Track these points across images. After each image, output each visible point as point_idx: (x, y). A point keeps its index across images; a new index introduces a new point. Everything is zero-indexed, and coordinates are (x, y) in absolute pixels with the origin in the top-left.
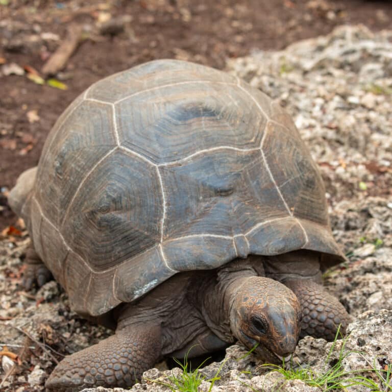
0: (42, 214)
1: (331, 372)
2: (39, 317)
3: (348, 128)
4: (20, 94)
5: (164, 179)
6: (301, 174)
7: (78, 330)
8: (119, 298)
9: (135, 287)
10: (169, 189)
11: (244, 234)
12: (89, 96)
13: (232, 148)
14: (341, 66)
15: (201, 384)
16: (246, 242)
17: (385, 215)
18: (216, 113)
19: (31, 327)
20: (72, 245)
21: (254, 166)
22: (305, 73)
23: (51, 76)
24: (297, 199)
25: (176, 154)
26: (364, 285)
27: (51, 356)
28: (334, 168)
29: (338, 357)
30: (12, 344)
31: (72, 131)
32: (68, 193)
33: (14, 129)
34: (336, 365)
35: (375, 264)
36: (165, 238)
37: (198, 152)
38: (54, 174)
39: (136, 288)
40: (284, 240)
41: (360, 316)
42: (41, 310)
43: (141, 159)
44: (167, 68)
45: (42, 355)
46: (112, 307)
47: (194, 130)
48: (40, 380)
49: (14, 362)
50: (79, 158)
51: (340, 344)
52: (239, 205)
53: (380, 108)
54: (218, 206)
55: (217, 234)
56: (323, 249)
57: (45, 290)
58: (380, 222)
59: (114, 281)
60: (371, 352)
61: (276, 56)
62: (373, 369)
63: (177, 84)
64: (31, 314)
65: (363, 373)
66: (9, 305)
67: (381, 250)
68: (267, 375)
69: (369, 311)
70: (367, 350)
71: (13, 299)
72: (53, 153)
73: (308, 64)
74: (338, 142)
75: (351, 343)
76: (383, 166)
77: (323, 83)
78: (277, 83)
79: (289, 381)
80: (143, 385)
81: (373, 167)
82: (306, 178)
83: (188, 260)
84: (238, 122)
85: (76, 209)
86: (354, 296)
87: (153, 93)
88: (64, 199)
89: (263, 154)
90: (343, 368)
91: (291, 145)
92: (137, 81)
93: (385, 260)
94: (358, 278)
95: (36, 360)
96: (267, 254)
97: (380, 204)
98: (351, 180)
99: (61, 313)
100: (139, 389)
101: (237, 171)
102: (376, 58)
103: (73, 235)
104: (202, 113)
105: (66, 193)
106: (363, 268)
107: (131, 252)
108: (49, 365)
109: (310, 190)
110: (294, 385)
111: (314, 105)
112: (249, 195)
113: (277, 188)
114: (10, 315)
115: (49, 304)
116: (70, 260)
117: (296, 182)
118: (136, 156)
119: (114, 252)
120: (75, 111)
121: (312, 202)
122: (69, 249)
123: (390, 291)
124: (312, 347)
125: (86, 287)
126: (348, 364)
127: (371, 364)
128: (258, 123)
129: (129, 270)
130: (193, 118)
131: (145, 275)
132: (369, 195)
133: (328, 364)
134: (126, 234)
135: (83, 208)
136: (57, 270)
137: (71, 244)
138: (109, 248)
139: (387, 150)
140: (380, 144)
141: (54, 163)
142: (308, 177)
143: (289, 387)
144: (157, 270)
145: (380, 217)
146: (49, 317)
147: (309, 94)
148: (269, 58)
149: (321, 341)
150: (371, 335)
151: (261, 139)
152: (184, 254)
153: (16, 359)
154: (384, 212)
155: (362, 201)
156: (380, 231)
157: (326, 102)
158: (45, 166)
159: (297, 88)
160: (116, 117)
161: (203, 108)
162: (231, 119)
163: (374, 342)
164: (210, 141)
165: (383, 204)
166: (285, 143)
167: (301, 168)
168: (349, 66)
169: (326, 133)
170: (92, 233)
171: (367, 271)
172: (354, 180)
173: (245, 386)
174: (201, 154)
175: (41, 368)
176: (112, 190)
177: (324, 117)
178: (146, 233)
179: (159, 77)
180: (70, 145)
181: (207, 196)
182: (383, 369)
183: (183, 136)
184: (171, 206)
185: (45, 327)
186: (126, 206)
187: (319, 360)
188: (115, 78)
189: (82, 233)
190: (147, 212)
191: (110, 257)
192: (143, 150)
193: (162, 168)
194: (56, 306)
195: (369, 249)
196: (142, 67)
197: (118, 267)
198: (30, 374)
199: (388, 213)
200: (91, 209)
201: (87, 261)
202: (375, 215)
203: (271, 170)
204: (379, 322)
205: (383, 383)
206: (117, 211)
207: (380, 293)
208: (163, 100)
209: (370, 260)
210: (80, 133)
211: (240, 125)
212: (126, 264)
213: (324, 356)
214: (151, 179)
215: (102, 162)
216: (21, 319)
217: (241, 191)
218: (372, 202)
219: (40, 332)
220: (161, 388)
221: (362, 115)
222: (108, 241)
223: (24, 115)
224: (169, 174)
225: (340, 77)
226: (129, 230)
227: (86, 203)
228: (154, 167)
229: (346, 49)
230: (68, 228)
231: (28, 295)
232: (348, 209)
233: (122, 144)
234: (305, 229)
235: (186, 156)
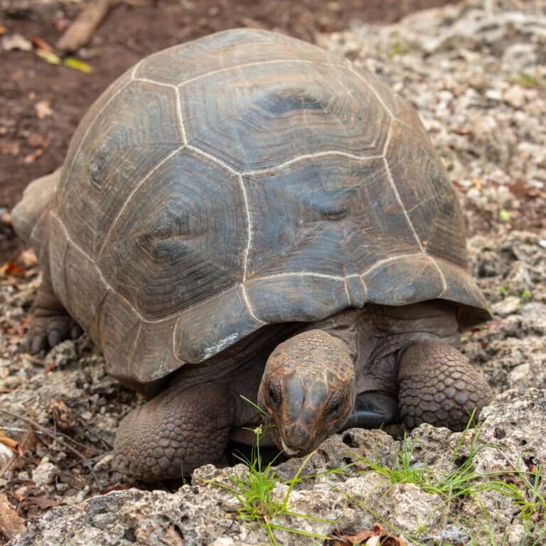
0: (69, 238)
1: (458, 475)
2: (49, 390)
3: (485, 133)
4: (26, 76)
5: (249, 194)
6: (437, 195)
7: (103, 409)
8: (181, 358)
9: (205, 343)
10: (257, 207)
11: (360, 274)
12: (139, 75)
13: (345, 154)
14: (477, 48)
15: (276, 487)
16: (362, 286)
17: (536, 256)
18: (323, 104)
19: (37, 404)
20: (114, 282)
21: (375, 180)
22: (427, 55)
23: (69, 54)
24: (431, 229)
25: (268, 160)
26: (504, 354)
27: (65, 444)
28: (465, 189)
29: (467, 453)
30: (10, 427)
31: (116, 123)
32: (109, 210)
33: (17, 127)
34: (464, 465)
35: (520, 324)
36: (249, 276)
37: (298, 158)
38: (89, 183)
39: (208, 345)
40: (414, 285)
41: (499, 396)
42: (52, 381)
43: (218, 164)
44: (251, 40)
45: (52, 443)
46: (171, 370)
47: (291, 127)
48: (49, 477)
49: (14, 452)
50: (126, 160)
51: (471, 436)
52: (354, 233)
53: (531, 106)
54: (325, 234)
55: (323, 273)
56: (465, 300)
57: (58, 352)
58: (528, 266)
59: (174, 334)
60: (513, 448)
61: (385, 31)
62: (515, 470)
63: (267, 62)
64: (38, 386)
65: (501, 477)
66: (7, 372)
67: (529, 306)
68: (367, 476)
69: (511, 391)
70: (507, 444)
71: (12, 364)
72: (86, 153)
73: (431, 44)
74: (471, 153)
75: (486, 434)
76: (533, 188)
77: (452, 71)
78: (387, 69)
79: (397, 485)
80: (194, 487)
81: (518, 189)
82: (443, 201)
83: (283, 307)
84: (352, 119)
85: (122, 231)
86: (491, 369)
87: (233, 73)
88: (104, 217)
89: (387, 165)
90: (474, 469)
91: (424, 154)
92: (208, 56)
93: (534, 320)
94: (496, 344)
95: (43, 450)
96: (391, 303)
97: (528, 242)
98: (488, 207)
99: (79, 385)
100: (189, 492)
101: (352, 187)
102: (526, 37)
103: (115, 269)
104: (303, 103)
105: (106, 209)
106: (503, 329)
107: (200, 294)
108: (61, 457)
109: (449, 218)
110: (405, 492)
111: (438, 101)
112: (367, 220)
113: (405, 212)
114: (8, 386)
115: (63, 372)
116: (110, 303)
117: (430, 206)
118: (211, 160)
119: (176, 293)
120: (120, 95)
121: (450, 234)
122: (108, 287)
123: (540, 363)
124: (430, 439)
125: (132, 342)
126: (480, 464)
127: (514, 464)
128: (379, 122)
129: (198, 319)
130: (291, 109)
131: (221, 327)
132: (513, 228)
133: (452, 463)
134: (193, 268)
135: (132, 231)
136: (88, 318)
137: (111, 280)
138: (168, 287)
139: (540, 166)
140: (530, 157)
141: (88, 166)
142: (446, 200)
143: (397, 493)
144: (238, 320)
145: (529, 259)
146: (63, 390)
147: (432, 84)
148: (376, 34)
149: (443, 430)
150: (514, 424)
151: (384, 143)
152: (276, 298)
153: (16, 447)
154: (535, 252)
155: (504, 237)
156: (528, 280)
157: (456, 97)
158: (74, 170)
159: (415, 77)
160: (181, 104)
161: (304, 96)
162: (343, 114)
163: (518, 433)
164: (314, 143)
165: (532, 240)
166: (416, 153)
167: (438, 187)
168: (489, 48)
169: (455, 140)
170: (145, 265)
171: (508, 335)
172: (493, 208)
173: (337, 491)
174: (303, 160)
175: (50, 461)
176: (175, 206)
177: (452, 119)
178: (222, 268)
179: (239, 52)
180: (114, 142)
181: (310, 219)
182: (530, 470)
183: (276, 134)
184: (258, 232)
185: (56, 404)
186: (195, 230)
187: (440, 457)
188: (177, 51)
189: (130, 265)
190: (225, 238)
191: (170, 300)
192: (221, 151)
193: (247, 178)
194: (73, 375)
195: (512, 303)
196: (215, 37)
197: (180, 314)
198: (35, 469)
199: (540, 253)
200: (144, 232)
201: (136, 305)
202: (522, 257)
203: (397, 187)
204: (525, 406)
205: (529, 491)
206: (182, 236)
207: (527, 365)
208: (247, 84)
209: (513, 318)
210: (129, 125)
211: (355, 122)
212: (192, 311)
213: (448, 452)
214: (232, 193)
215: (162, 166)
216: (23, 393)
217: (357, 215)
218: (517, 239)
219: (50, 411)
220: (219, 493)
221: (505, 116)
222: (166, 277)
223: (32, 107)
224: (257, 186)
225: (476, 63)
226: (198, 263)
227: (136, 224)
228: (237, 176)
229: (484, 23)
230: (108, 258)
231: (34, 359)
232: (482, 247)
233: (190, 143)
234: (442, 271)
235: (281, 162)
